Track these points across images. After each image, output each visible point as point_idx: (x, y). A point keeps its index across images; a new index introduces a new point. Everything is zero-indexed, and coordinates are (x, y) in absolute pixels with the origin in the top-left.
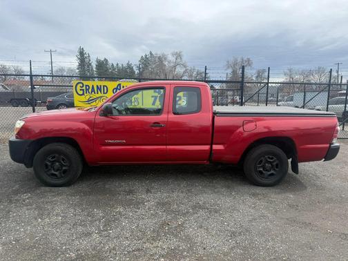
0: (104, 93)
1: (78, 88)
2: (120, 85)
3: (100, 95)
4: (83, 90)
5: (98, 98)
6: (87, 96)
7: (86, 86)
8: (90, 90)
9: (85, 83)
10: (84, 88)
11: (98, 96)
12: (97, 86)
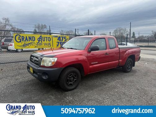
0: (33, 41)
1: (17, 38)
2: (41, 36)
3: (30, 42)
4: (20, 39)
5: (29, 43)
6: (23, 43)
7: (22, 37)
8: (25, 39)
9: (21, 35)
10: (21, 38)
11: (29, 42)
12: (29, 37)
